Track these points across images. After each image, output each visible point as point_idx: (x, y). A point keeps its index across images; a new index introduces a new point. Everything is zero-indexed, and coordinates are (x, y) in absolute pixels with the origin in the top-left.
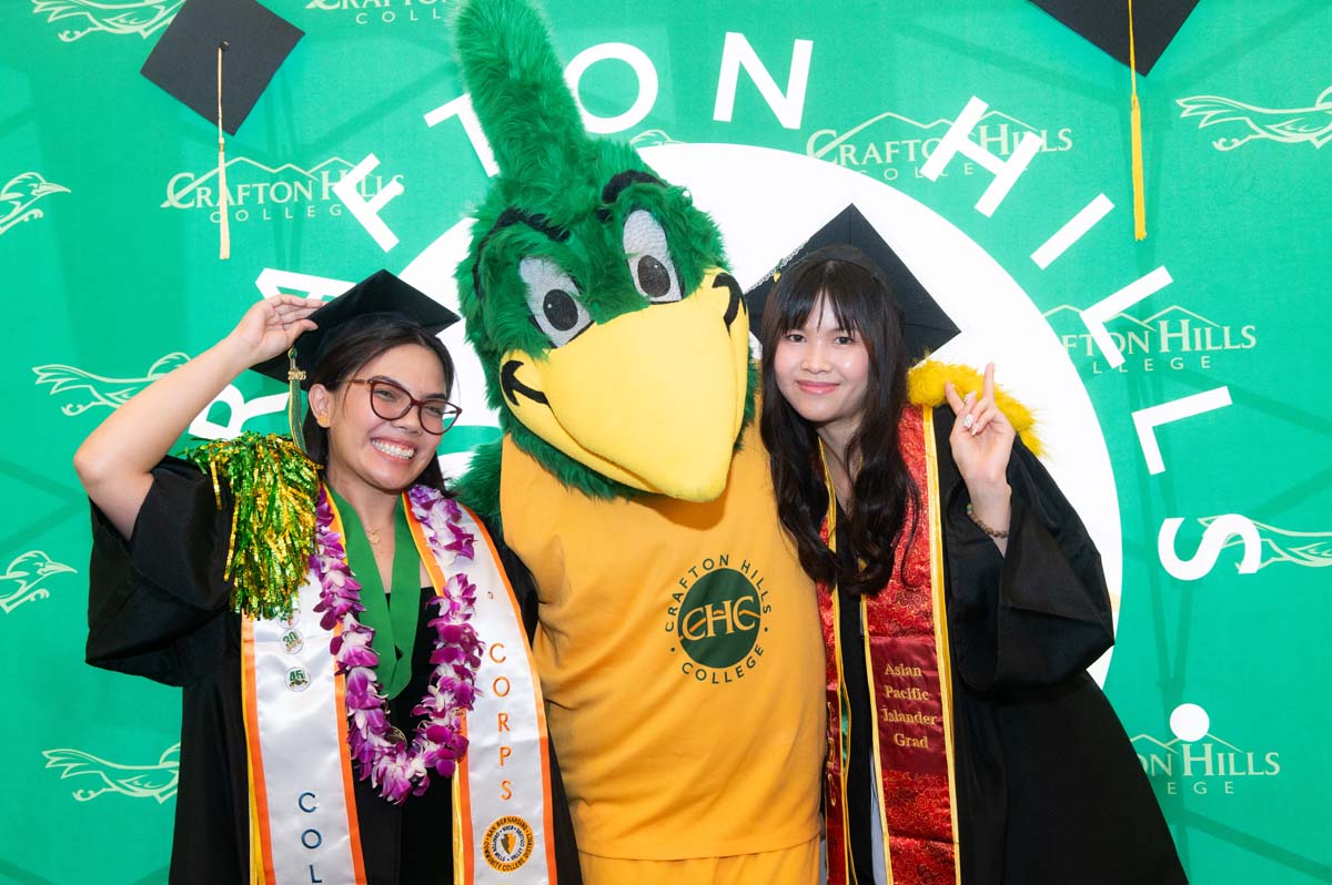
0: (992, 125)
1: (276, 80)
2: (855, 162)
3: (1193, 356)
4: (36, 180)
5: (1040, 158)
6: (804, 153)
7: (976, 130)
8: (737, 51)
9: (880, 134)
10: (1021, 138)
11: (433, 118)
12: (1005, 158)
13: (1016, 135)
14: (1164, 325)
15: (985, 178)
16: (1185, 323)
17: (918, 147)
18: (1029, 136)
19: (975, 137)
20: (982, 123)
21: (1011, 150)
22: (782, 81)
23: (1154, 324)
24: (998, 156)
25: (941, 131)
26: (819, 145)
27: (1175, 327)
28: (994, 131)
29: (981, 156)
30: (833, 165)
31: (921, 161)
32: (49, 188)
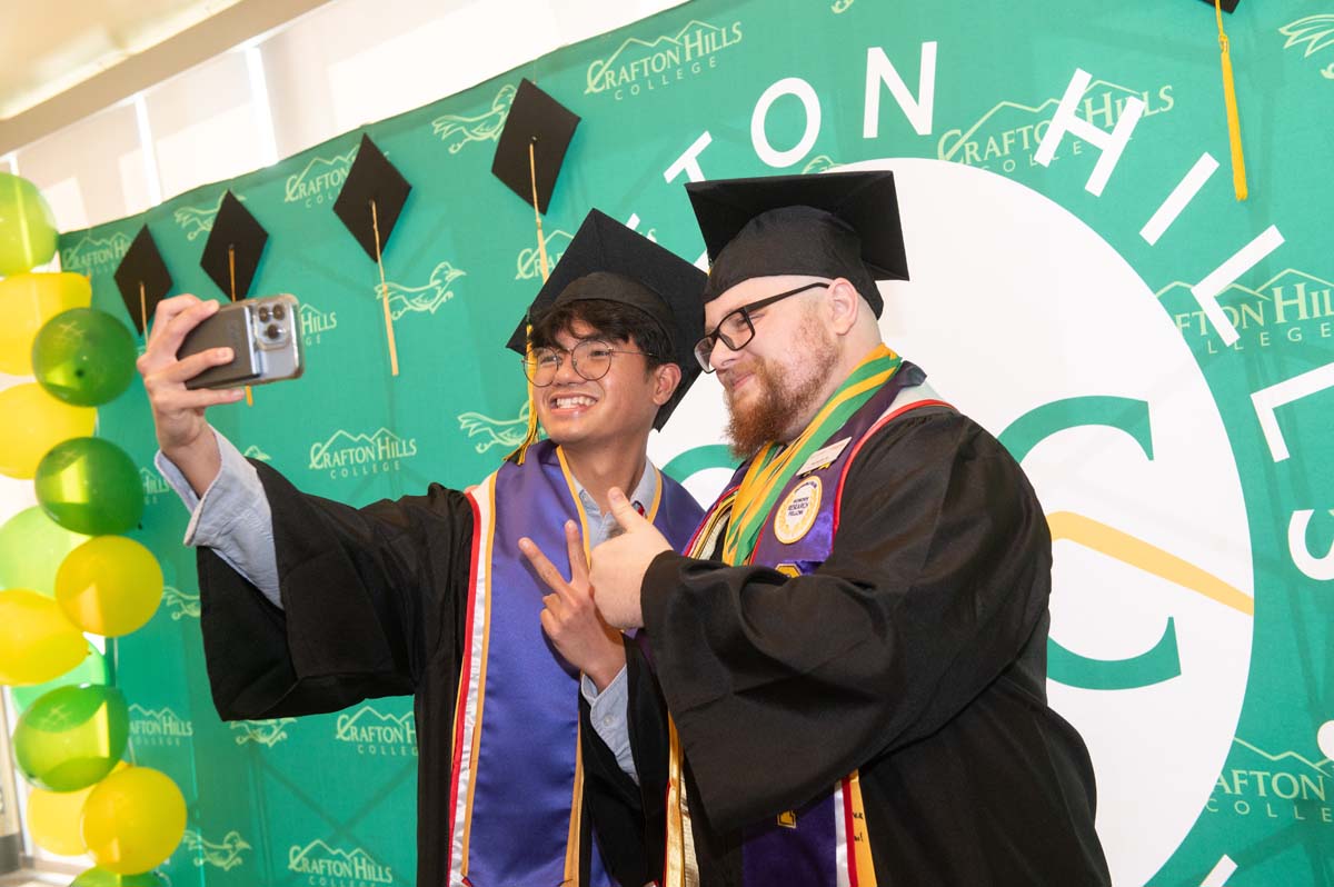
0: (1095, 95)
2: (978, 159)
3: (1311, 325)
4: (447, 268)
5: (1144, 123)
6: (934, 156)
7: (1082, 105)
8: (878, 65)
9: (992, 127)
10: (1124, 105)
11: (670, 174)
12: (1110, 130)
13: (1119, 102)
14: (1278, 292)
15: (1093, 153)
16: (1300, 287)
17: (1031, 133)
18: (1132, 102)
19: (1081, 113)
20: (1086, 96)
21: (1115, 120)
22: (914, 89)
23: (1269, 292)
24: (1102, 129)
25: (1050, 112)
26: (946, 148)
27: (1290, 294)
28: (1098, 104)
29: (1088, 132)
30: (960, 165)
31: (1034, 147)
32: (454, 274)
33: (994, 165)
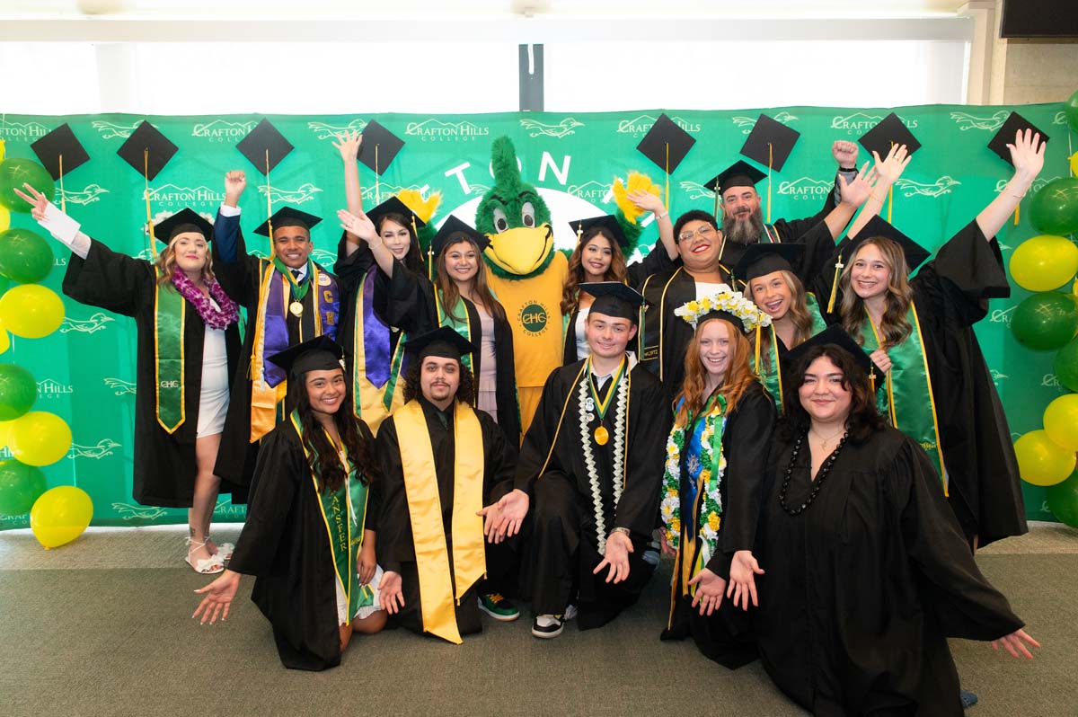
1: (395, 160)
2: (582, 196)
4: (310, 187)
6: (566, 191)
8: (547, 158)
9: (590, 188)
11: (448, 174)
17: (602, 192)
22: (561, 169)
25: (608, 188)
26: (571, 190)
30: (575, 197)
31: (602, 197)
32: (314, 189)
33: (588, 199)
